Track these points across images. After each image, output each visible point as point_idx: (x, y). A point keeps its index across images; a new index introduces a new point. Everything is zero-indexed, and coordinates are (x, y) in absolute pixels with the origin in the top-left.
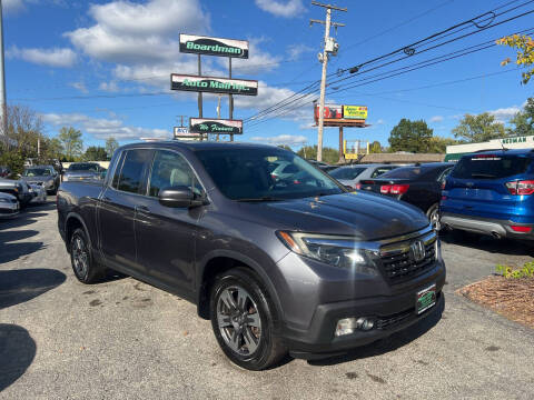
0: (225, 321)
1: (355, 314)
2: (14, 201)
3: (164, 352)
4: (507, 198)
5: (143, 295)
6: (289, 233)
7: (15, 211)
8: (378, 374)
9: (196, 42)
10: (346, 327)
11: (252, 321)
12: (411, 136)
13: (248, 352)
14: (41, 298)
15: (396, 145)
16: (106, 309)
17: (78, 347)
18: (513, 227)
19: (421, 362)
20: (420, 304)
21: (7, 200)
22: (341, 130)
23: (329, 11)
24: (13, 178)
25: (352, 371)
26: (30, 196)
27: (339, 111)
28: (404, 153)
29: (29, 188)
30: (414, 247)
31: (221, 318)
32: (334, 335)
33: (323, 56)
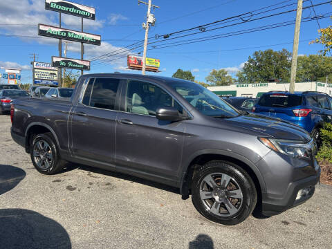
0: (207, 195)
4: (293, 118)
6: (268, 139)
9: (58, 4)
11: (236, 194)
32: (295, 200)
33: (146, 25)
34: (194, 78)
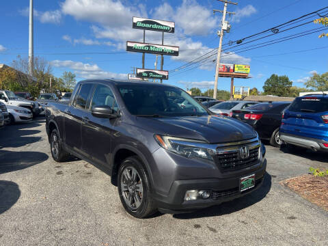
0: (125, 187)
1: (198, 188)
2: (29, 113)
3: (90, 204)
4: (321, 125)
5: (87, 170)
6: (161, 136)
7: (29, 119)
8: (214, 227)
9: (143, 22)
10: (192, 195)
11: (138, 188)
12: (277, 85)
13: (135, 206)
14: (30, 168)
15: (268, 91)
16: (65, 176)
17: (42, 197)
18: (325, 144)
19: (243, 222)
20: (242, 186)
21: (25, 112)
22: (232, 79)
23: (226, 4)
24: (32, 99)
25: (198, 223)
26: (40, 111)
27: (232, 68)
28: (272, 96)
29: (39, 105)
30: (241, 150)
31: (123, 185)
32: (183, 200)
33: (220, 33)
34: (291, 83)
